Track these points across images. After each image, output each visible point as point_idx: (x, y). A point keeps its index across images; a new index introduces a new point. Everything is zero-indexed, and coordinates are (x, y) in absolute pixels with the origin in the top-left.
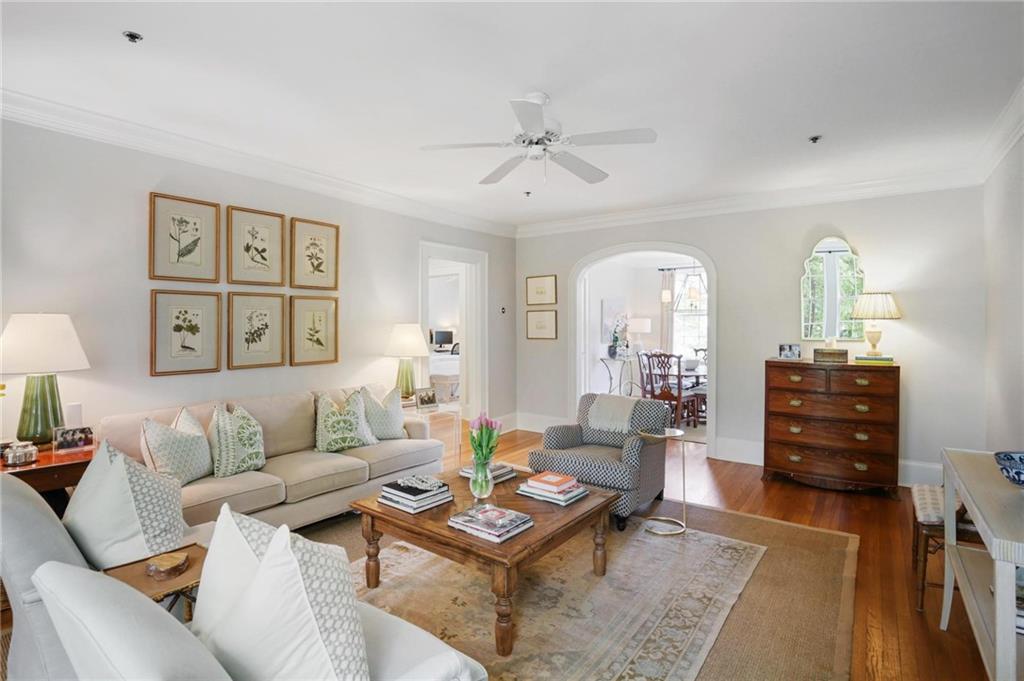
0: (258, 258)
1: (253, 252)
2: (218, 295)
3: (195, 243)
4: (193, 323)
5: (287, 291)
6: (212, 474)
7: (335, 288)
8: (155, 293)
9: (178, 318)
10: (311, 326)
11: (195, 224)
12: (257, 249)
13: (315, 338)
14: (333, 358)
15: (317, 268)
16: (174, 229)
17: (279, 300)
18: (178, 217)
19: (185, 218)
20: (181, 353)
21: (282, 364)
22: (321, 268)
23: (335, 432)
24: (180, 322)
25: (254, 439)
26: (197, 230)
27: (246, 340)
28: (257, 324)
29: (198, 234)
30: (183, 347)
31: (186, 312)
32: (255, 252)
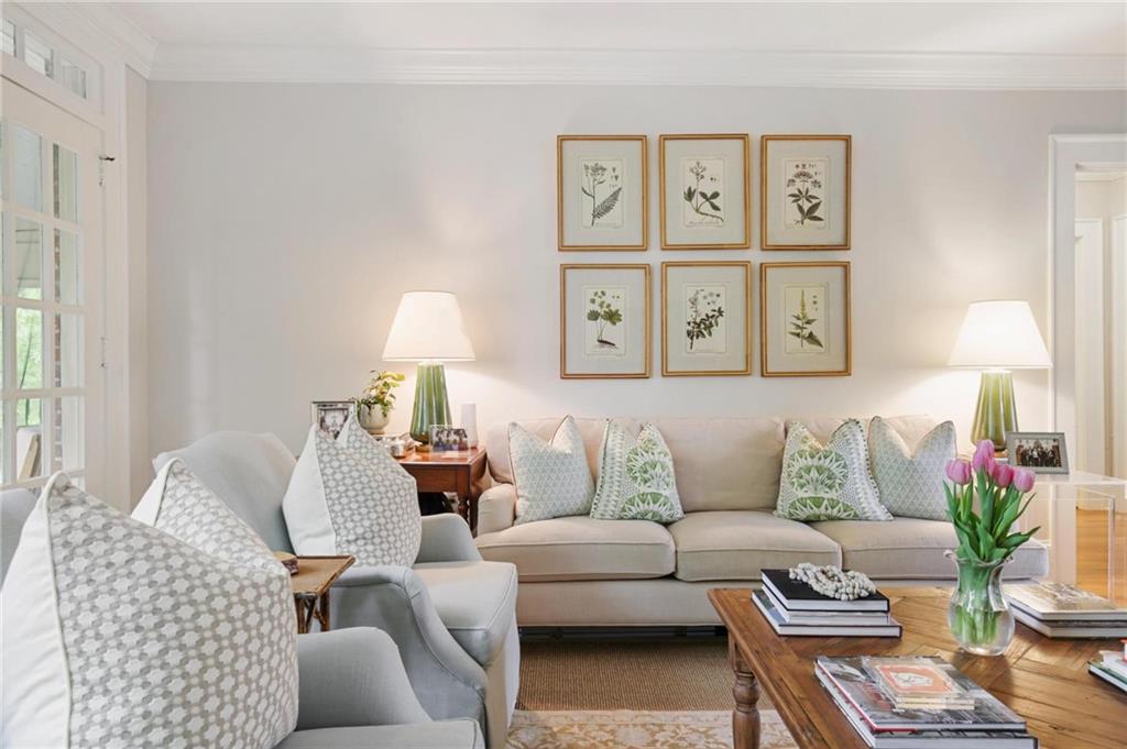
0: (706, 207)
1: (698, 199)
2: (646, 268)
3: (615, 196)
4: (613, 309)
5: (755, 256)
6: (586, 513)
7: (845, 246)
8: (565, 268)
9: (593, 301)
10: (798, 312)
11: (614, 170)
12: (704, 195)
13: (806, 333)
14: (840, 367)
15: (810, 214)
16: (587, 182)
17: (740, 271)
18: (591, 164)
19: (600, 164)
20: (598, 349)
21: (745, 373)
22: (816, 214)
23: (802, 486)
24: (596, 308)
25: (650, 471)
26: (616, 177)
27: (689, 333)
28: (705, 310)
29: (619, 184)
30: (601, 341)
31: (603, 293)
32: (701, 200)
